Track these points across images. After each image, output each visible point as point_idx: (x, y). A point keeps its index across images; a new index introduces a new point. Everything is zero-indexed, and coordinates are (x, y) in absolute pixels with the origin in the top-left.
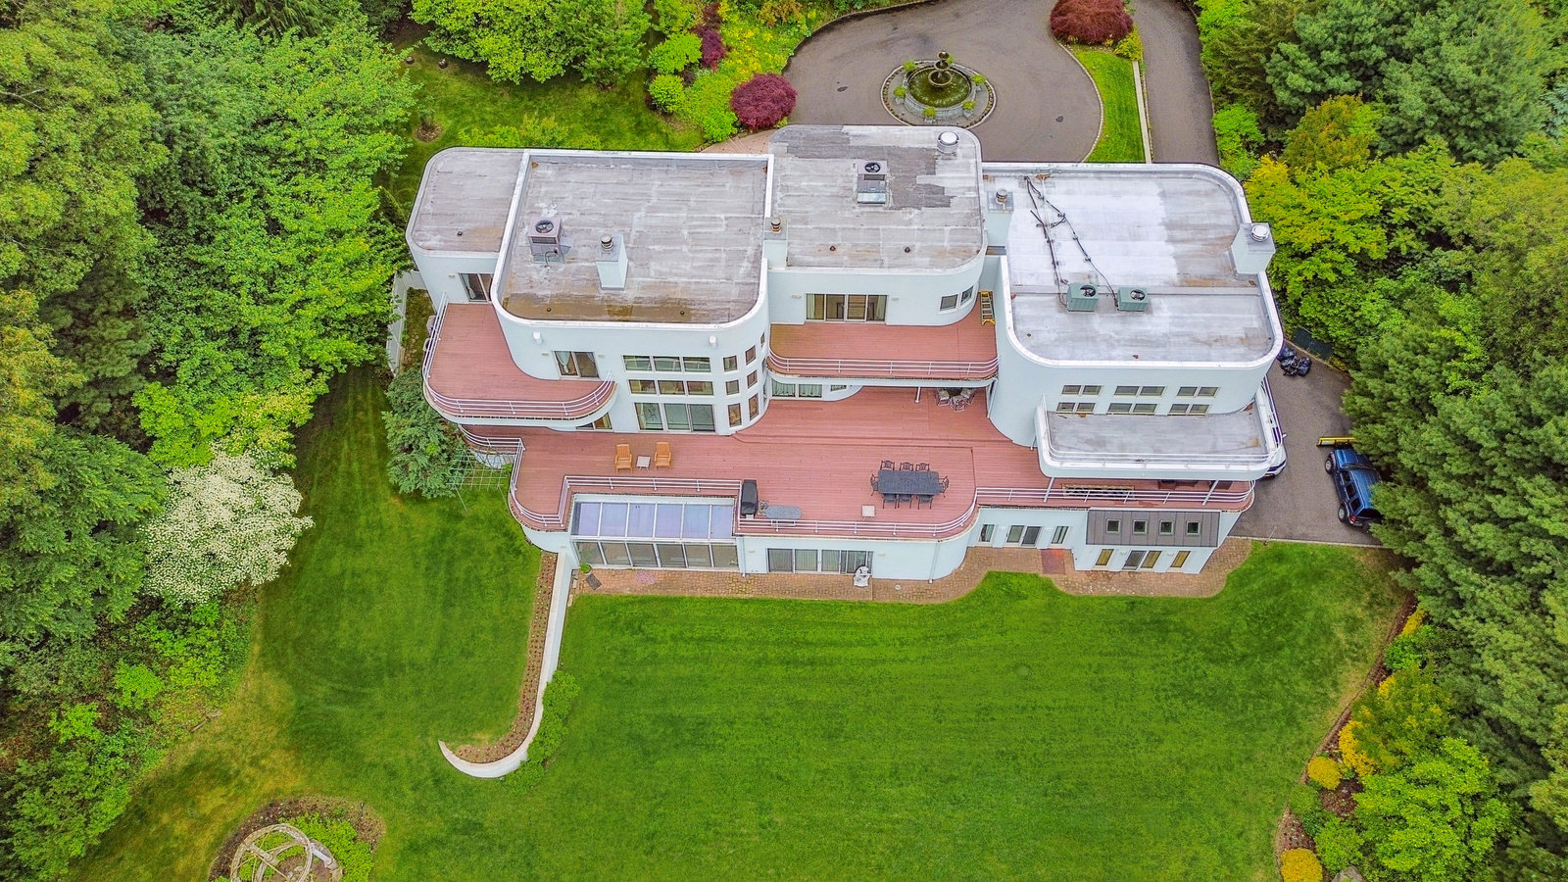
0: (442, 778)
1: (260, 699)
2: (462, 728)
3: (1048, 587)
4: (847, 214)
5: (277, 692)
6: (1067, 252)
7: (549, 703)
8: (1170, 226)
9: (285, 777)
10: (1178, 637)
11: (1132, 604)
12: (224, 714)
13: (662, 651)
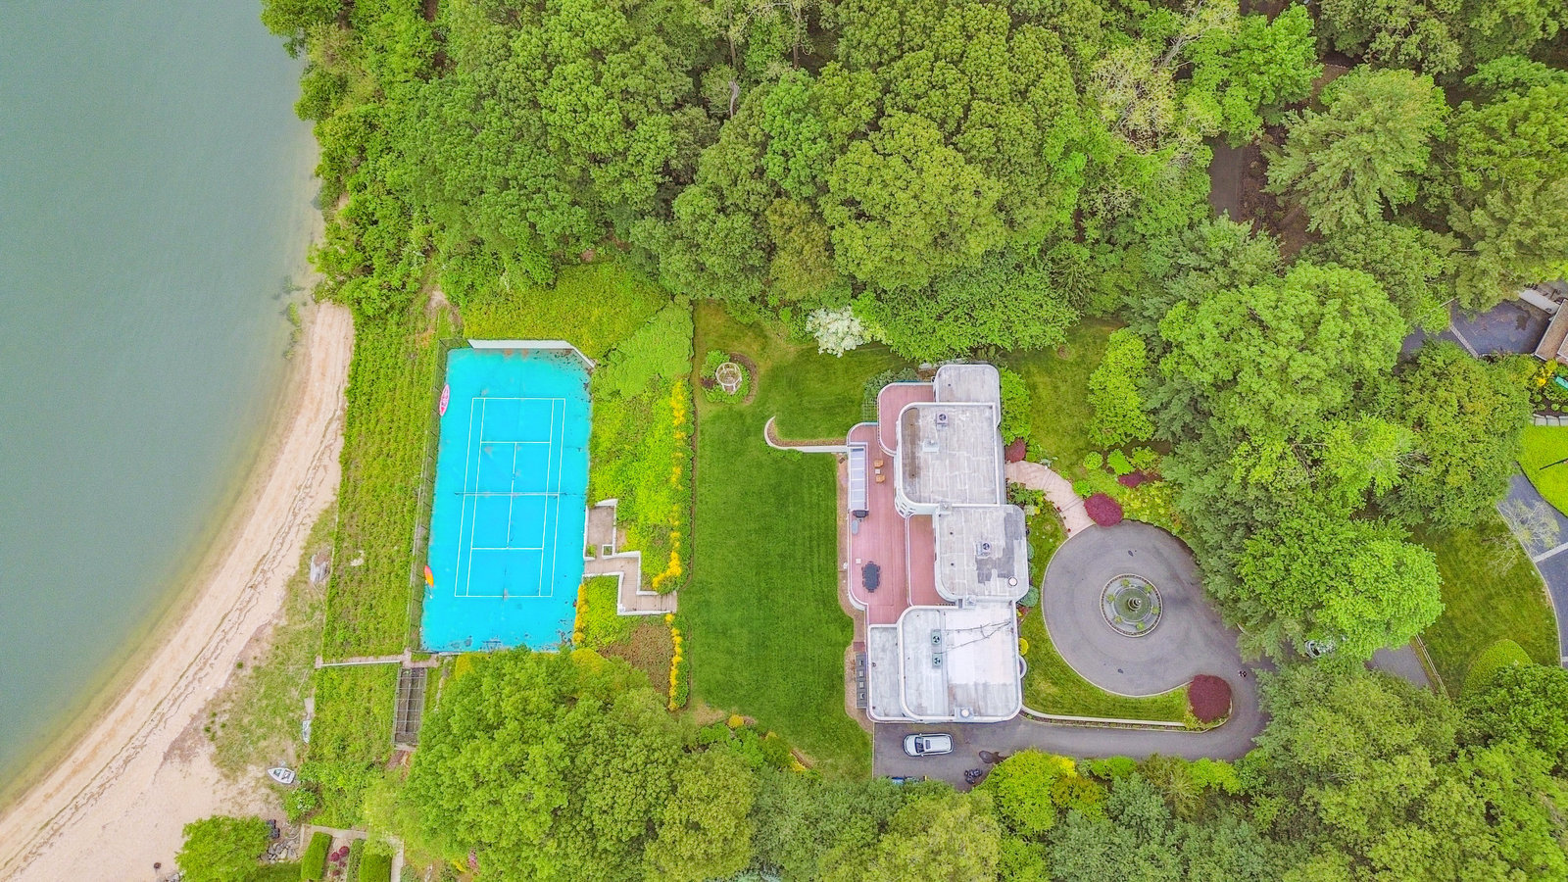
0: (765, 419)
1: (788, 353)
2: (781, 423)
3: (846, 644)
4: (971, 539)
5: (791, 357)
6: (965, 637)
7: (789, 451)
8: (985, 685)
9: (763, 368)
10: (827, 694)
11: (841, 677)
12: (782, 343)
13: (814, 490)
